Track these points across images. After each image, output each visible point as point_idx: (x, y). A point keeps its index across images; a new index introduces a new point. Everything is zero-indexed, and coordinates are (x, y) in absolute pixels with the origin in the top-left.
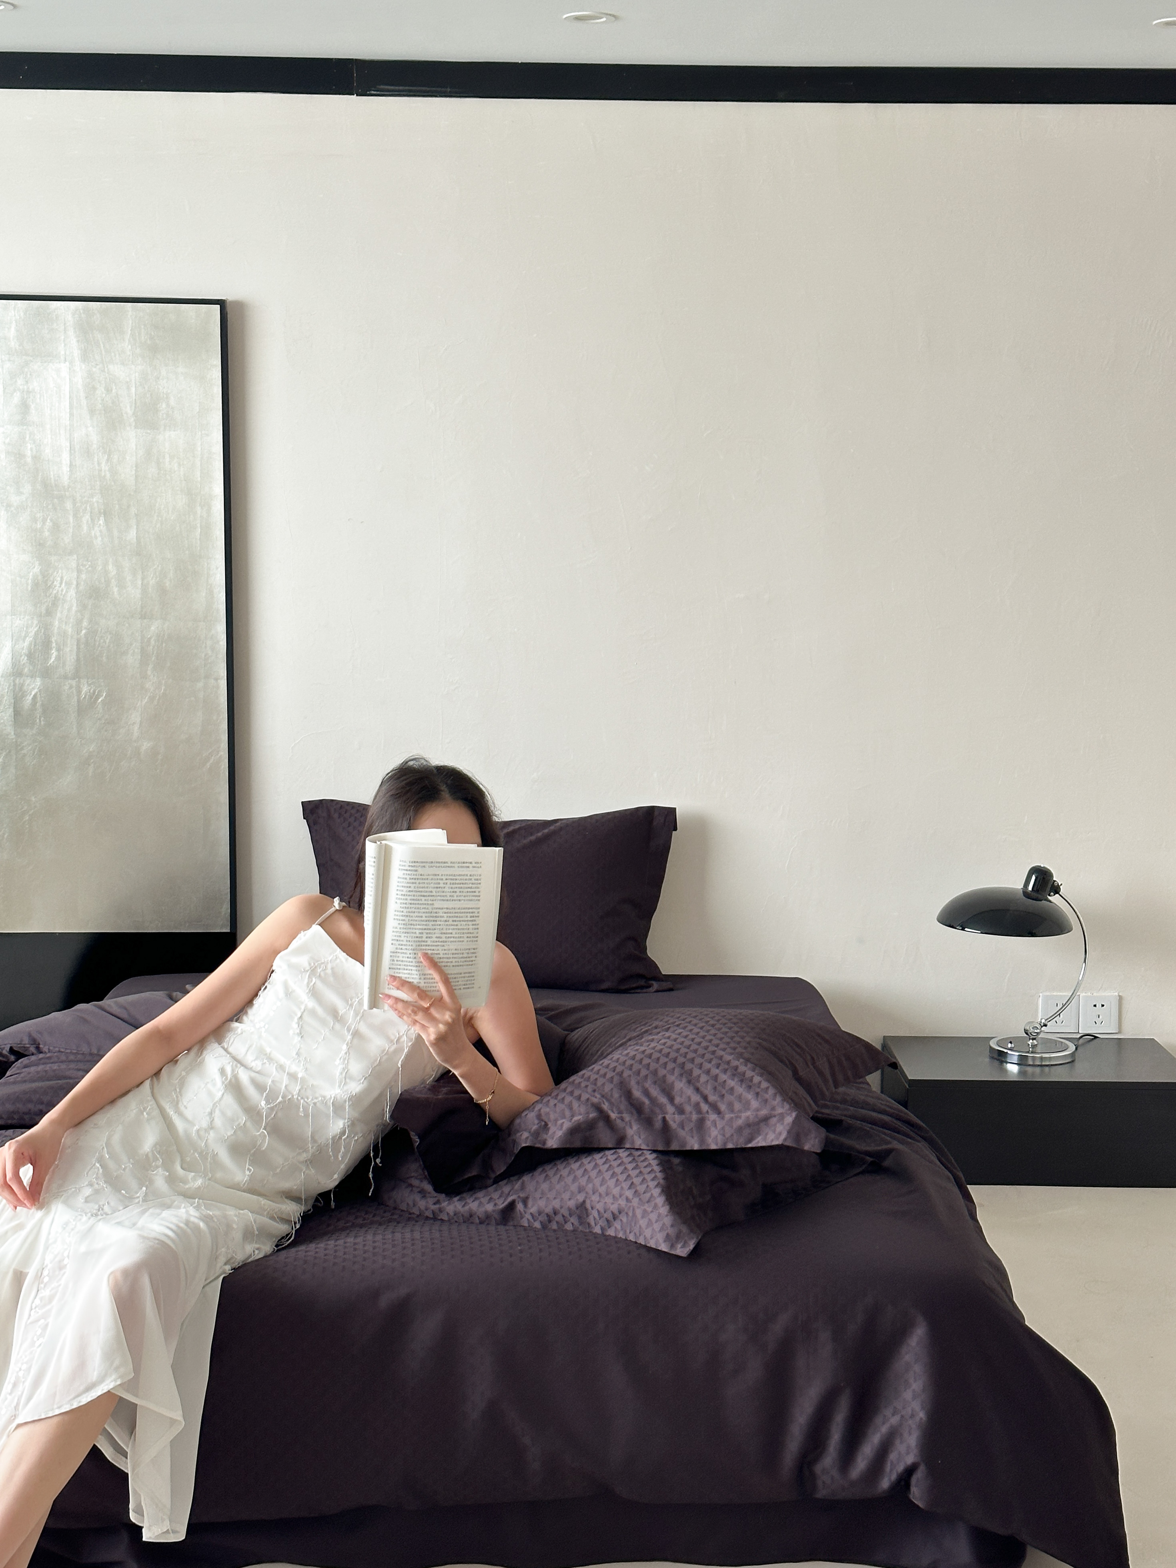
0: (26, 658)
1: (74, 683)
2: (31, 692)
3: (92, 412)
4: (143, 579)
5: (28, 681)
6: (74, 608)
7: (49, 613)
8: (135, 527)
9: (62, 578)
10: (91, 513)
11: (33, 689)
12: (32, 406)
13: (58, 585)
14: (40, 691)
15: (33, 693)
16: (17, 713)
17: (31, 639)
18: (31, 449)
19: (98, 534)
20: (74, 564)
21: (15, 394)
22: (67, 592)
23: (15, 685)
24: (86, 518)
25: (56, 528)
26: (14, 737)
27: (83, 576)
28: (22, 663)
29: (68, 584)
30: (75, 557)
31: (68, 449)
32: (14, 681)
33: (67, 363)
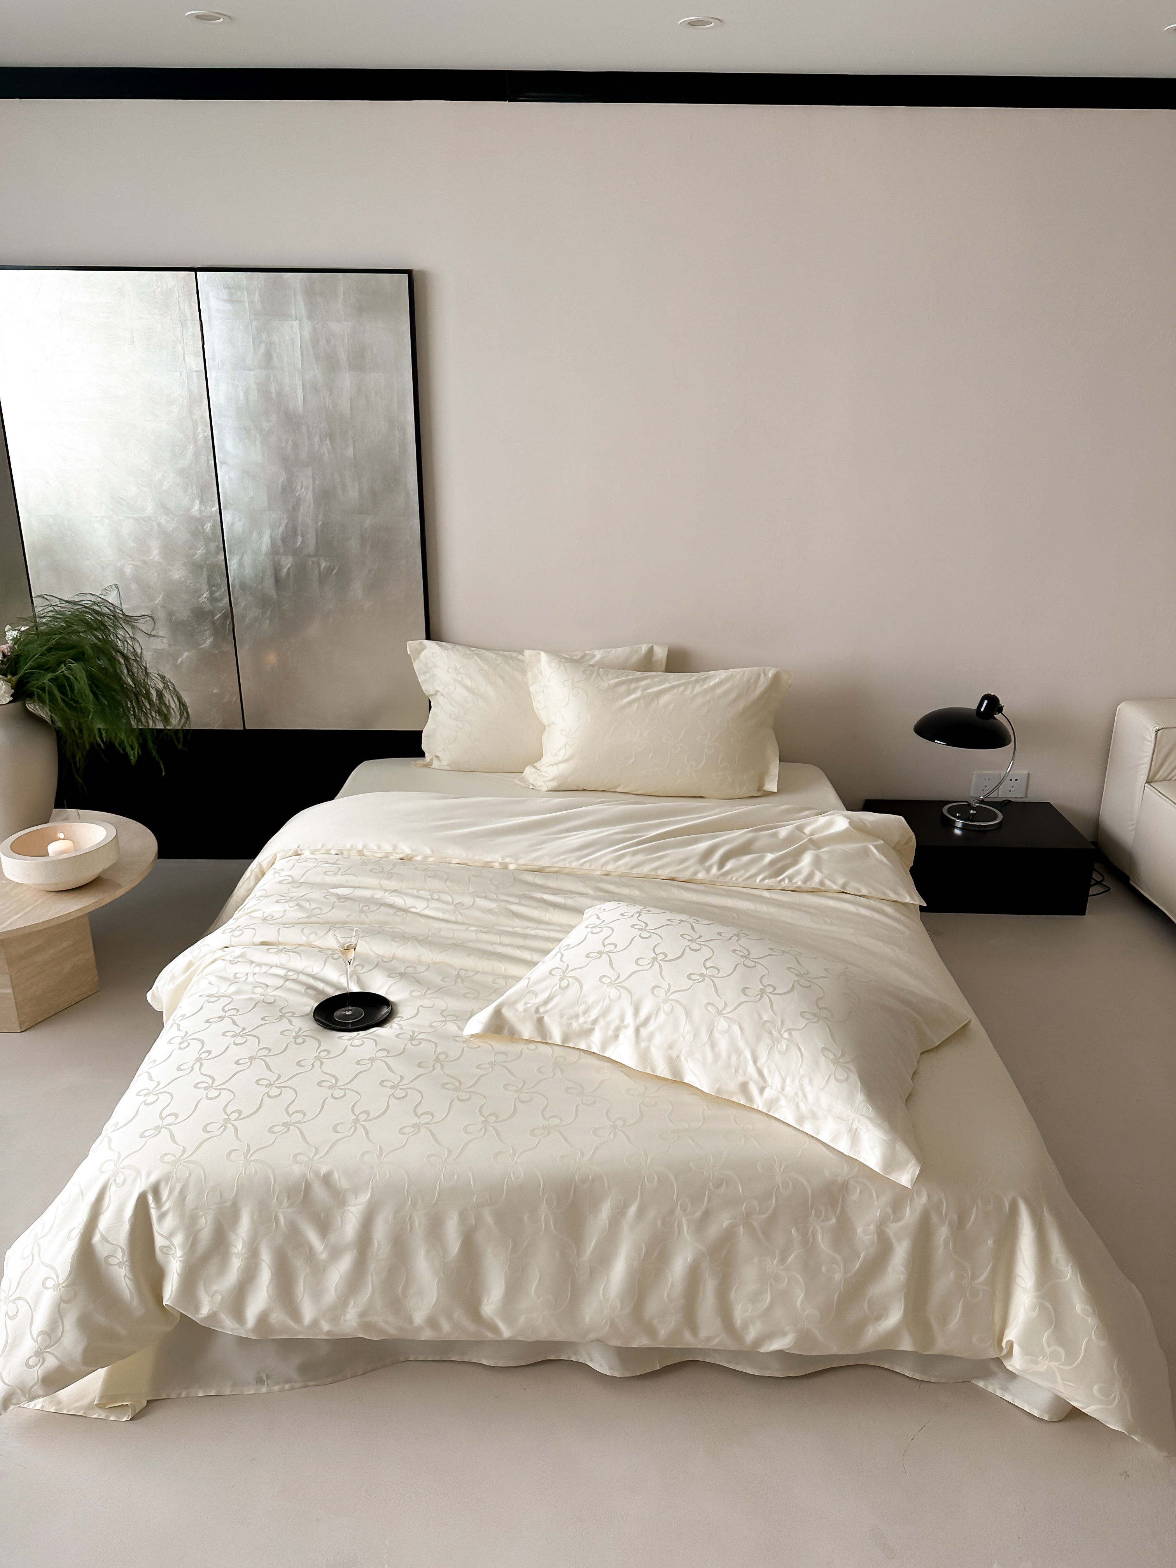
0: (281, 542)
1: (315, 559)
2: (286, 566)
3: (317, 358)
4: (359, 485)
5: (283, 558)
6: (312, 506)
7: (295, 508)
8: (352, 446)
9: (302, 483)
10: (320, 435)
11: (287, 564)
12: (274, 355)
13: (300, 489)
14: (292, 565)
15: (288, 567)
16: (277, 581)
17: (283, 528)
18: (275, 388)
19: (326, 451)
20: (310, 474)
21: (261, 346)
22: (306, 494)
23: (274, 561)
24: (317, 440)
25: (296, 446)
26: (276, 597)
27: (317, 482)
28: (278, 545)
29: (307, 488)
30: (310, 468)
31: (301, 387)
32: (274, 558)
33: (298, 321)
